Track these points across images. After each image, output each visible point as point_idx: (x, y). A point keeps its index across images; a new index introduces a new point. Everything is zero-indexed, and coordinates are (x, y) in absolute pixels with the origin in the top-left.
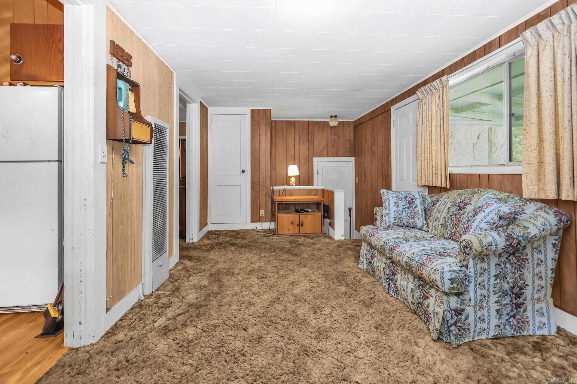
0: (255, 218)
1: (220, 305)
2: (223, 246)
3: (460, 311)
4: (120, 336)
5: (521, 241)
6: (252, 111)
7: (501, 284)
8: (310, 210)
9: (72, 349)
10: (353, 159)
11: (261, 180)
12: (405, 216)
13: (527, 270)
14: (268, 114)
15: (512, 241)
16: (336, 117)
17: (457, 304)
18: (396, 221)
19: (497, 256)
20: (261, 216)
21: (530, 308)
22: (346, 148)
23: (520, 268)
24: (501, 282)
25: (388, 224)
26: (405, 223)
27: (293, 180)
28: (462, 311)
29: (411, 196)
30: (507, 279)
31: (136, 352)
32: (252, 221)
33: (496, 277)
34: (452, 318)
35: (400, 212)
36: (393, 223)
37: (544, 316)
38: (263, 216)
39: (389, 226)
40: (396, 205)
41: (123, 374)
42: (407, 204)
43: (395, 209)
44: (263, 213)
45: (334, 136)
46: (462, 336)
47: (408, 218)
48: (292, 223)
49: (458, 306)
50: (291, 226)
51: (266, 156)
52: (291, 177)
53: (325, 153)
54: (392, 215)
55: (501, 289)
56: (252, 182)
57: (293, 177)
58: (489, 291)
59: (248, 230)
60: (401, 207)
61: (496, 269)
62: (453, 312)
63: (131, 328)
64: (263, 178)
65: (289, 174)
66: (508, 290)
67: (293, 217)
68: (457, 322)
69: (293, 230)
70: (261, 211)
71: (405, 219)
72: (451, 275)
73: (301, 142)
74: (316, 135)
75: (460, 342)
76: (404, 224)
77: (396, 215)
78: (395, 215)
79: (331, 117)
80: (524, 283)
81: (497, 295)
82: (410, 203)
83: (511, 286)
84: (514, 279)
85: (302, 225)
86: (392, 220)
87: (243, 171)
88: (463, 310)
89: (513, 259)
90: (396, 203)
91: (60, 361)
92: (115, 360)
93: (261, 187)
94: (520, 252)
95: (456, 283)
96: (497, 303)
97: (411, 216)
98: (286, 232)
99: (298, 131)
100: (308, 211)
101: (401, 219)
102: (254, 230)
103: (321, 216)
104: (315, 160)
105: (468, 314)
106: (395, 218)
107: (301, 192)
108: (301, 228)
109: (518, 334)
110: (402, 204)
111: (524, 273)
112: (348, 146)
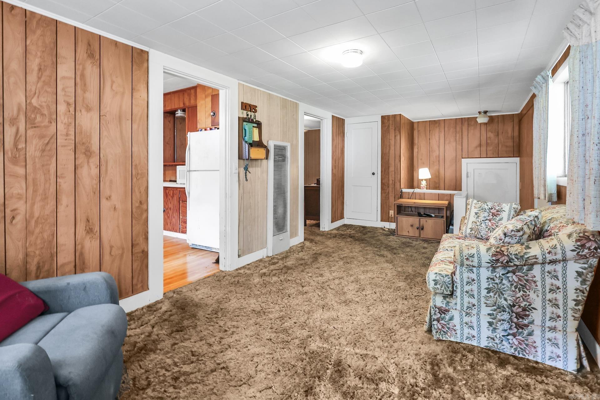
0: (385, 217)
1: (303, 271)
2: (344, 236)
3: (444, 310)
4: (242, 271)
5: (513, 259)
6: (383, 117)
7: (495, 298)
8: (433, 215)
9: (221, 271)
10: (517, 160)
11: (391, 182)
12: (484, 228)
13: (534, 292)
14: (398, 118)
15: (500, 257)
16: (485, 112)
17: (443, 304)
18: (473, 232)
19: (490, 271)
20: (390, 216)
21: (537, 333)
22: (507, 147)
23: (523, 288)
24: (496, 296)
25: (464, 234)
26: (483, 236)
27: (424, 183)
28: (446, 311)
29: (497, 208)
30: (503, 295)
31: (243, 280)
32: (382, 220)
33: (489, 290)
34: (435, 314)
35: (478, 224)
36: (470, 234)
37: (559, 348)
38: (393, 216)
39: (466, 236)
40: (476, 216)
41: (232, 286)
42: (490, 215)
43: (474, 220)
44: (393, 214)
45: (490, 133)
46: (447, 333)
47: (487, 230)
48: (412, 226)
49: (444, 306)
50: (410, 229)
51: (396, 160)
52: (422, 180)
53: (477, 153)
54: (470, 226)
55: (496, 303)
56: (383, 184)
57: (424, 181)
58: (479, 301)
59: (376, 228)
60: (481, 218)
61: (487, 282)
62: (437, 309)
63: (249, 269)
64: (393, 181)
65: (420, 178)
66: (505, 306)
67: (415, 220)
68: (441, 319)
69: (413, 232)
70: (390, 211)
71: (483, 232)
72: (436, 277)
73: (447, 142)
74: (465, 133)
75: (443, 338)
76: (481, 236)
77: (474, 226)
78: (472, 226)
79: (480, 113)
80: (530, 305)
81: (490, 308)
82: (493, 215)
83: (510, 305)
84: (514, 298)
85: (422, 229)
86: (469, 231)
87: (373, 174)
88: (448, 311)
89: (512, 277)
90: (476, 214)
91: (214, 274)
92: (233, 280)
93: (390, 189)
94: (523, 272)
95: (439, 284)
96: (491, 316)
97: (491, 229)
98: (405, 233)
99: (443, 131)
100: (431, 216)
101: (478, 231)
102: (382, 228)
103: (443, 222)
104: (464, 161)
105: (453, 316)
106: (472, 229)
107: (432, 196)
108: (421, 232)
109: (521, 356)
110: (483, 215)
111: (529, 295)
112: (510, 143)
